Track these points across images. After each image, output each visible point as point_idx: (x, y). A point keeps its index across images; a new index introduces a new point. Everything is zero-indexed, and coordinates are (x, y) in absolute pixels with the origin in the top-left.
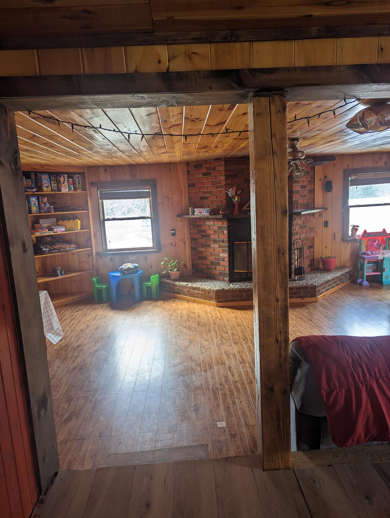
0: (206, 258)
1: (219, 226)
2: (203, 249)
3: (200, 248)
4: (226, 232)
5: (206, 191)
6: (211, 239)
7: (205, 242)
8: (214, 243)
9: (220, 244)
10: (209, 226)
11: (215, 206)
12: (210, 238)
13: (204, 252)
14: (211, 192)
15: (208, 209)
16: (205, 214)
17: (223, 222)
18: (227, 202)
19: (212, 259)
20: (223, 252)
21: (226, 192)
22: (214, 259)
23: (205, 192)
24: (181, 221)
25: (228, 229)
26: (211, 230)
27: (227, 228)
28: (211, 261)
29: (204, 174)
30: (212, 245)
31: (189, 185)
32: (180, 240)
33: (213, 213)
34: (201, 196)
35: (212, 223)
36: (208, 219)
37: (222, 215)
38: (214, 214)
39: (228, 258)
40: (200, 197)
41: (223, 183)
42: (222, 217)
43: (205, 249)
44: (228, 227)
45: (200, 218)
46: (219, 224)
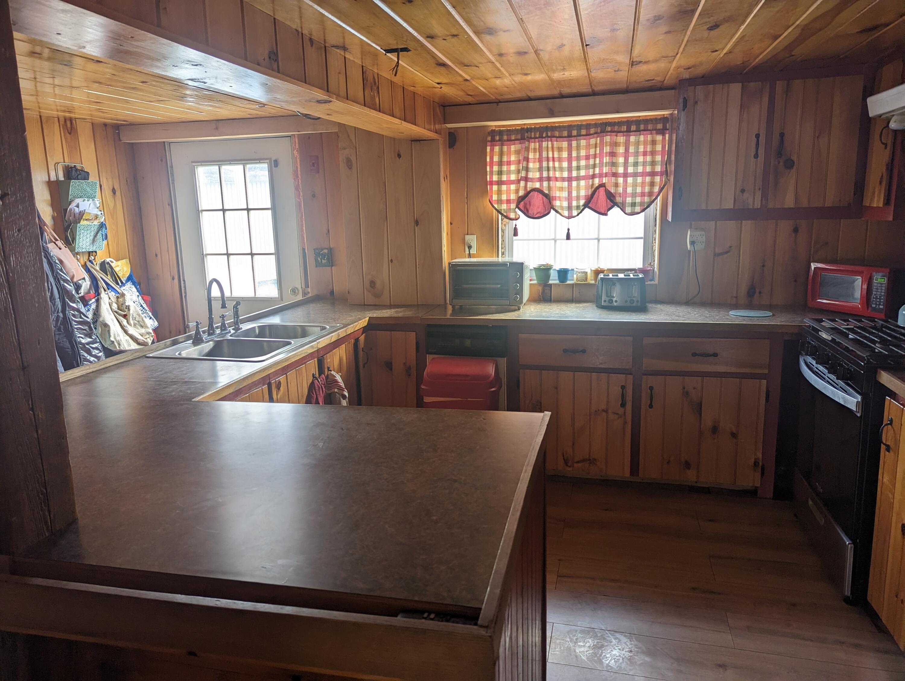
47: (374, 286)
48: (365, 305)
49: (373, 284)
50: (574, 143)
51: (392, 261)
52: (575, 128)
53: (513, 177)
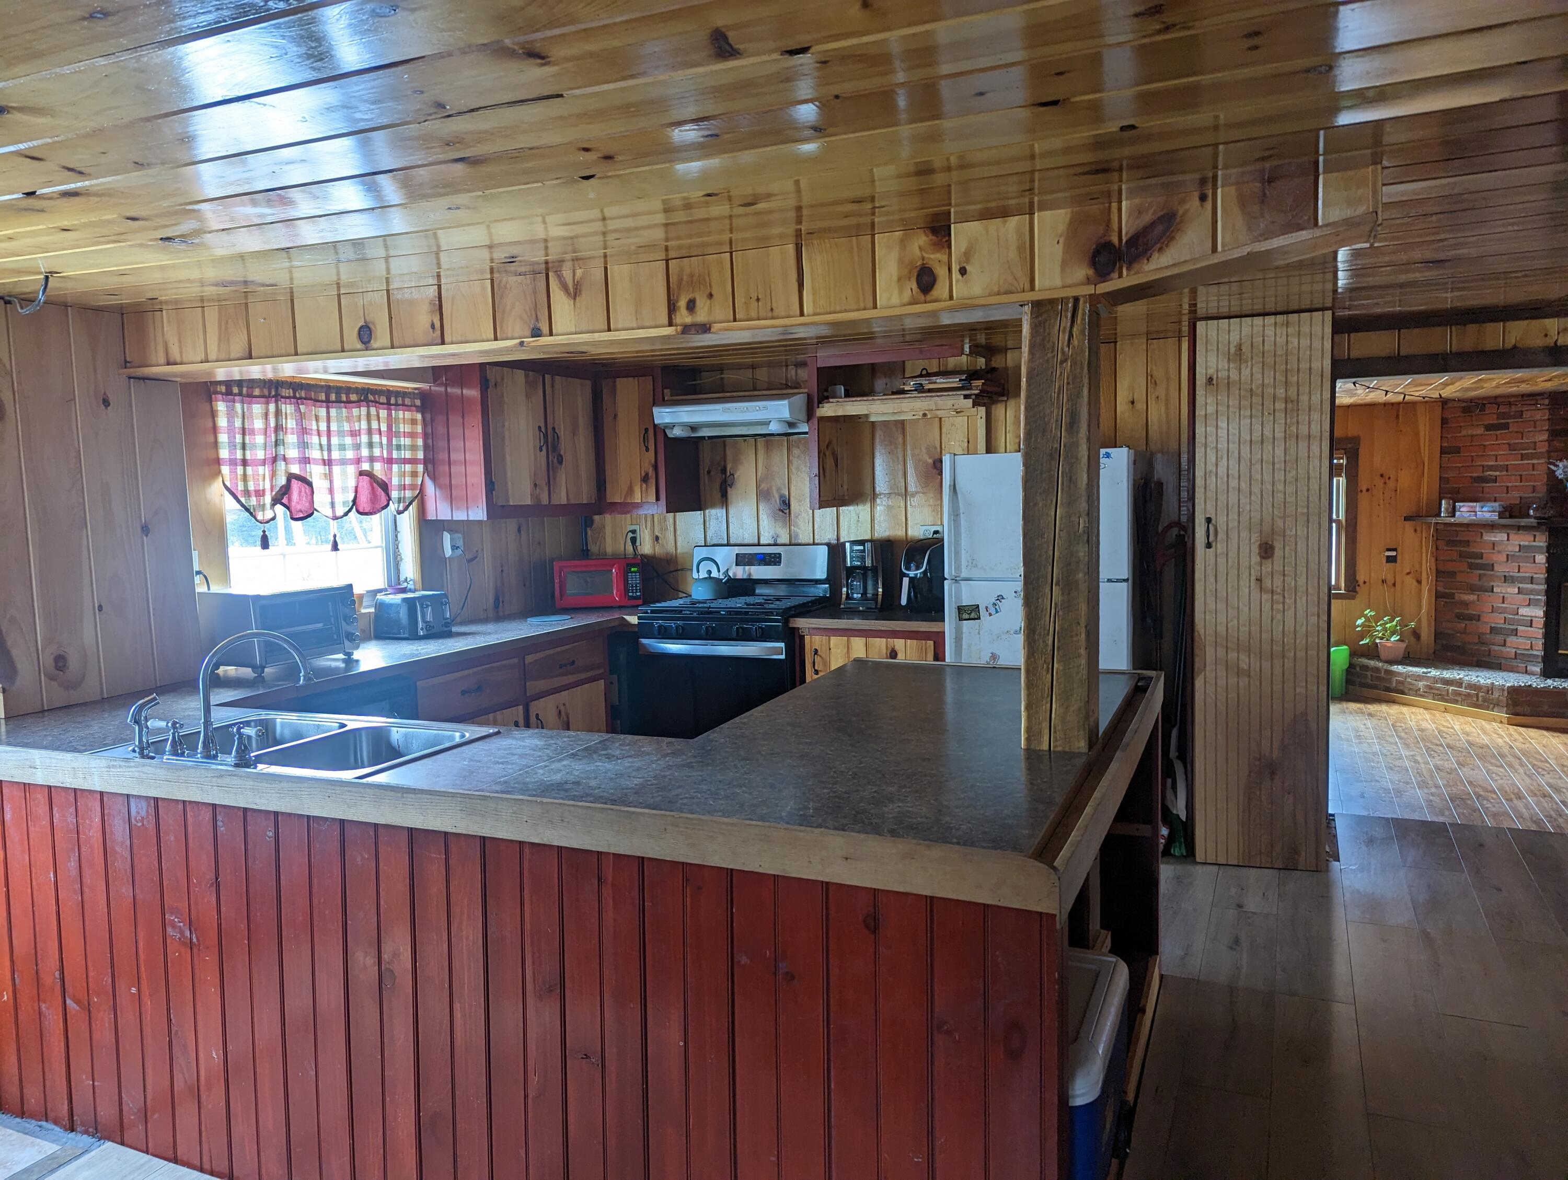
0: (1478, 618)
1: (1522, 543)
2: (1472, 598)
3: (1462, 595)
4: (1541, 558)
5: (1490, 463)
6: (1498, 574)
7: (1480, 580)
8: (1505, 582)
9: (1521, 585)
10: (1494, 544)
11: (1514, 497)
12: (1493, 570)
13: (1473, 602)
14: (1506, 468)
15: (1497, 504)
16: (1487, 515)
17: (1535, 536)
18: (1549, 491)
19: (1497, 620)
20: (1529, 605)
21: (1549, 468)
22: (1502, 621)
23: (1487, 466)
24: (1415, 531)
25: (1548, 551)
26: (1499, 552)
27: (1545, 549)
28: (1493, 625)
29: (1488, 428)
30: (1498, 586)
31: (1443, 451)
32: (1408, 574)
33: (1507, 514)
34: (1475, 475)
35: (1501, 537)
36: (1491, 526)
37: (1535, 518)
38: (1511, 517)
39: (1542, 621)
40: (1471, 477)
41: (1542, 448)
42: (1535, 524)
43: (1476, 597)
44: (1548, 548)
45: (1467, 525)
46: (1525, 539)
47: (64, 666)
48: (44, 711)
49: (60, 662)
50: (333, 412)
51: (100, 608)
52: (334, 391)
53: (260, 455)
